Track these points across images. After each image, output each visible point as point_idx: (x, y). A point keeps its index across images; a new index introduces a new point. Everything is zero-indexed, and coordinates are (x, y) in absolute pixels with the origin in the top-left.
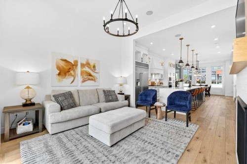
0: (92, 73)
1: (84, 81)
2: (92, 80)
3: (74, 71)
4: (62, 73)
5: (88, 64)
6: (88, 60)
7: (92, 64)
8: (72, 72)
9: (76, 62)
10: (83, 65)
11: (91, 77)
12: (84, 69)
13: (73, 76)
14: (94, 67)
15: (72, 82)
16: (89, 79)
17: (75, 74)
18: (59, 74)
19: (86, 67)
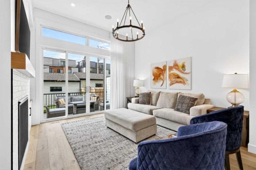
0: (181, 75)
1: (172, 84)
2: (180, 82)
3: (163, 75)
4: (156, 78)
5: (176, 66)
6: (175, 61)
7: (180, 64)
8: (162, 76)
9: (165, 67)
10: (171, 68)
11: (179, 80)
12: (172, 72)
13: (162, 80)
14: (183, 67)
15: (162, 85)
16: (177, 82)
17: (164, 78)
18: (154, 79)
19: (174, 69)
